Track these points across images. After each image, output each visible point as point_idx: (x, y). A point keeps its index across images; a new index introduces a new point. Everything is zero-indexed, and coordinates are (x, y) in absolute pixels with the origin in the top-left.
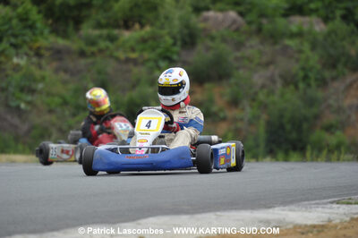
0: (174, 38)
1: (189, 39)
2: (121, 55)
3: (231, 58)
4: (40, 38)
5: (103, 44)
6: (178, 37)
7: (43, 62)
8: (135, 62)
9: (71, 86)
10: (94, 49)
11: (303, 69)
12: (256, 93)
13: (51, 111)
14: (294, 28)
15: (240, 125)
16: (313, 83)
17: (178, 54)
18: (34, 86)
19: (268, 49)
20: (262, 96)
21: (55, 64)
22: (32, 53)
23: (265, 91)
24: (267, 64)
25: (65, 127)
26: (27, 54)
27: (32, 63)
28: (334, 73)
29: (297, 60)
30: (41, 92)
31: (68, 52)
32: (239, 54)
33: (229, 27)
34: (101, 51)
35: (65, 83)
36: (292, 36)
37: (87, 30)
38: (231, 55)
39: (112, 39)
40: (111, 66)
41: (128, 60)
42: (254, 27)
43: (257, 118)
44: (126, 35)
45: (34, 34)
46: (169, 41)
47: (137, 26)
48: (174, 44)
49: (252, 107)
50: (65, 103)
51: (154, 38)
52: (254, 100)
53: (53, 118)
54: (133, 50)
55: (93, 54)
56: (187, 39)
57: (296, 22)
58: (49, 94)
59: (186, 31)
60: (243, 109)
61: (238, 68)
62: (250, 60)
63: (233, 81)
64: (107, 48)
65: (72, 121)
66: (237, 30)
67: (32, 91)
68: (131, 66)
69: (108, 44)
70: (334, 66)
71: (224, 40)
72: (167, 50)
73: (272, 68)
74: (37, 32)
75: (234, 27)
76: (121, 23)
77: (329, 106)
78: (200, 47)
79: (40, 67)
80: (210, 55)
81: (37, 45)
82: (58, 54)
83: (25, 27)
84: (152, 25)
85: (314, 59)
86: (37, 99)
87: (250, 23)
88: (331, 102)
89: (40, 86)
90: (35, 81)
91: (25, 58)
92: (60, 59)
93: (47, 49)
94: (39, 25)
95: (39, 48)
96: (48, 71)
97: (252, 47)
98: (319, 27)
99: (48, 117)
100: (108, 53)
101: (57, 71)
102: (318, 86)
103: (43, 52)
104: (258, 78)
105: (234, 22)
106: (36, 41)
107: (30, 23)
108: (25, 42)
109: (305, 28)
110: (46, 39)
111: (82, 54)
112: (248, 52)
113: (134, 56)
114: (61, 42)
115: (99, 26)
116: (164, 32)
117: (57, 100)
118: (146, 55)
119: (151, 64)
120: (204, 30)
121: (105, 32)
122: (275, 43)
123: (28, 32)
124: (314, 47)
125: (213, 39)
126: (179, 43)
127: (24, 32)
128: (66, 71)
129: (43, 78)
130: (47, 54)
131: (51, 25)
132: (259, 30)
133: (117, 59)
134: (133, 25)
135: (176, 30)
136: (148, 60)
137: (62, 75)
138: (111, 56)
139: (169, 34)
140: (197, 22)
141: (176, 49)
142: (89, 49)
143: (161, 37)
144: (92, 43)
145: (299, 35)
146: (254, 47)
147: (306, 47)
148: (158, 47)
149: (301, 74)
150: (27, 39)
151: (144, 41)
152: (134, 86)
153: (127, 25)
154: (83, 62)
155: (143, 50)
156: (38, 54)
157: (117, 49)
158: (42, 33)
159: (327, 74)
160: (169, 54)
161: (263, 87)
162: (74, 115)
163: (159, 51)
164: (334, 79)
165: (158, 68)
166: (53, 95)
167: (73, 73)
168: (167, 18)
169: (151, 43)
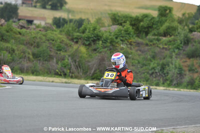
0: (181, 41)
1: (187, 42)
4: (132, 38)
5: (155, 42)
6: (183, 40)
7: (132, 47)
8: (166, 49)
9: (142, 57)
10: (151, 43)
13: (133, 65)
17: (182, 47)
21: (137, 48)
22: (128, 44)
25: (138, 72)
26: (126, 44)
27: (128, 47)
30: (130, 58)
31: (142, 44)
34: (154, 44)
35: (139, 55)
37: (150, 36)
39: (158, 40)
40: (157, 50)
41: (163, 48)
44: (164, 39)
45: (130, 37)
46: (179, 42)
47: (169, 36)
48: (181, 43)
50: (139, 63)
51: (174, 40)
54: (166, 45)
55: (151, 45)
56: (186, 42)
58: (133, 59)
59: (186, 39)
64: (156, 43)
65: (140, 70)
68: (164, 50)
69: (157, 42)
72: (178, 45)
74: (131, 36)
76: (163, 34)
78: (190, 45)
79: (131, 49)
80: (193, 48)
81: (131, 40)
82: (138, 44)
83: (126, 34)
84: (174, 35)
89: (130, 56)
91: (125, 45)
92: (139, 46)
93: (134, 42)
94: (132, 33)
95: (131, 42)
96: (133, 51)
100: (156, 45)
101: (137, 51)
103: (132, 43)
107: (128, 32)
108: (126, 39)
110: (134, 38)
111: (147, 45)
113: (166, 47)
114: (140, 40)
115: (154, 35)
117: (137, 62)
118: (170, 47)
120: (193, 39)
121: (156, 37)
123: (128, 36)
125: (195, 42)
126: (183, 43)
127: (126, 35)
128: (140, 51)
129: (132, 53)
130: (134, 44)
131: (138, 34)
133: (160, 48)
134: (167, 35)
135: (182, 38)
136: (171, 49)
137: (139, 52)
138: (158, 46)
139: (179, 40)
140: (190, 36)
141: (182, 45)
142: (150, 43)
143: (177, 40)
144: (151, 41)
148: (175, 44)
150: (127, 38)
151: (170, 41)
152: (164, 58)
153: (165, 34)
154: (147, 48)
155: (169, 45)
156: (131, 44)
157: (160, 44)
158: (133, 36)
160: (179, 47)
162: (142, 67)
163: (175, 46)
165: (174, 51)
166: (135, 60)
167: (143, 52)
168: (179, 33)
169: (173, 42)
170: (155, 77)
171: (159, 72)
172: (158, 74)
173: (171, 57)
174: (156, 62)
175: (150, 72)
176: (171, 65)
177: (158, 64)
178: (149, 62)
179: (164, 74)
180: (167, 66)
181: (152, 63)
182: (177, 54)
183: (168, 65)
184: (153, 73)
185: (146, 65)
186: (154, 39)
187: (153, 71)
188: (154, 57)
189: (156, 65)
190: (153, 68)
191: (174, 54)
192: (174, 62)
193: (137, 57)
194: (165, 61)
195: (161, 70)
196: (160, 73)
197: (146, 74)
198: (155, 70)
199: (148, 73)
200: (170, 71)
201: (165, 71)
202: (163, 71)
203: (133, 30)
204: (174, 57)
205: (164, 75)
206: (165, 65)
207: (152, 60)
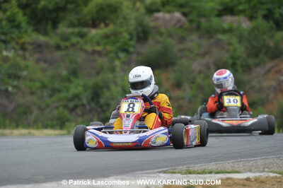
0: (131, 34)
1: (143, 35)
2: (89, 48)
3: (175, 50)
4: (24, 35)
5: (74, 40)
6: (134, 33)
7: (27, 54)
8: (100, 53)
9: (49, 73)
10: (67, 44)
11: (232, 58)
12: (195, 78)
13: (32, 93)
14: (226, 26)
15: (181, 102)
16: (240, 69)
17: (134, 47)
18: (19, 73)
19: (204, 42)
20: (199, 80)
21: (36, 56)
22: (18, 47)
23: (202, 76)
24: (204, 55)
25: (43, 106)
26: (14, 49)
27: (19, 55)
28: (257, 61)
29: (228, 51)
30: (25, 78)
31: (47, 46)
32: (181, 46)
33: (175, 25)
34: (73, 45)
35: (44, 70)
36: (224, 31)
37: (63, 29)
38: (175, 47)
39: (82, 35)
40: (80, 57)
41: (94, 52)
42: (194, 25)
43: (195, 97)
44: (94, 32)
45: (20, 32)
46: (127, 36)
47: (102, 25)
48: (131, 39)
49: (191, 88)
50: (44, 87)
51: (116, 34)
52: (193, 83)
53: (34, 98)
54: (98, 44)
55: (67, 48)
56: (141, 35)
57: (228, 21)
58: (31, 80)
59: (140, 29)
60: (184, 90)
61: (181, 58)
62: (191, 51)
63: (176, 68)
64: (78, 43)
65: (49, 101)
66: (181, 27)
67: (18, 78)
68: (96, 57)
69: (78, 39)
70: (256, 55)
71: (170, 35)
72: (125, 44)
73: (207, 57)
74: (23, 30)
75: (179, 25)
76: (90, 23)
77: (252, 87)
78: (151, 41)
79: (25, 58)
80: (158, 48)
81: (22, 41)
82: (39, 47)
83: (12, 27)
84: (115, 24)
85: (241, 50)
86: (21, 84)
87: (191, 21)
88: (255, 83)
89: (25, 73)
90: (20, 69)
91: (13, 51)
92: (41, 52)
93: (31, 44)
94: (24, 25)
95: (24, 43)
96: (31, 62)
97: (192, 41)
98: (245, 24)
99: (29, 98)
100: (79, 46)
101: (38, 61)
102: (244, 71)
103: (27, 46)
104: (196, 65)
105: (179, 21)
106: (21, 38)
107: (16, 23)
108: (12, 38)
109: (235, 25)
110: (30, 36)
111: (58, 48)
112: (189, 44)
113: (98, 48)
114: (42, 38)
115: (72, 25)
116: (123, 30)
117: (38, 84)
118: (109, 48)
119: (112, 55)
120: (155, 27)
121: (76, 30)
122: (211, 37)
123: (15, 31)
124: (240, 40)
125: (161, 34)
126: (135, 38)
127: (12, 30)
128: (45, 61)
129: (27, 67)
130: (30, 48)
132: (199, 27)
133: (86, 51)
134: (100, 24)
135: (132, 28)
136: (110, 52)
137: (42, 65)
138: (81, 49)
139: (127, 31)
140: (149, 21)
141: (132, 43)
142: (63, 44)
143: (121, 33)
144: (66, 38)
145: (230, 30)
146: (193, 41)
147: (234, 40)
148: (118, 41)
149: (230, 62)
150: (14, 36)
151: (107, 37)
152: (98, 73)
153: (94, 24)
154: (58, 54)
155: (106, 44)
156: (23, 48)
157: (86, 43)
158: (26, 32)
159: (251, 62)
160: (126, 47)
161: (200, 72)
162: (51, 96)
163: (118, 45)
164: (256, 65)
165: (118, 58)
166: (34, 81)
167: (51, 63)
168: (124, 18)
169: (113, 38)
170: (83, 115)
171: (89, 104)
172: (88, 107)
173: (113, 70)
174: (81, 82)
175: (71, 105)
176: (113, 87)
177: (85, 88)
178: (66, 84)
179: (101, 107)
180: (105, 90)
181: (72, 86)
182: (124, 63)
183: (108, 88)
184: (75, 107)
185: (59, 91)
186: (72, 34)
187: (76, 101)
188: (74, 73)
189: (80, 89)
190: (76, 96)
191: (117, 63)
192: (119, 80)
193: (39, 75)
194: (99, 79)
195: (93, 99)
196: (93, 105)
197: (61, 109)
198: (80, 99)
199: (65, 107)
200: (113, 99)
201: (102, 101)
202: (98, 102)
203: (25, 18)
204: (118, 69)
205: (99, 110)
206: (102, 88)
207: (72, 79)
